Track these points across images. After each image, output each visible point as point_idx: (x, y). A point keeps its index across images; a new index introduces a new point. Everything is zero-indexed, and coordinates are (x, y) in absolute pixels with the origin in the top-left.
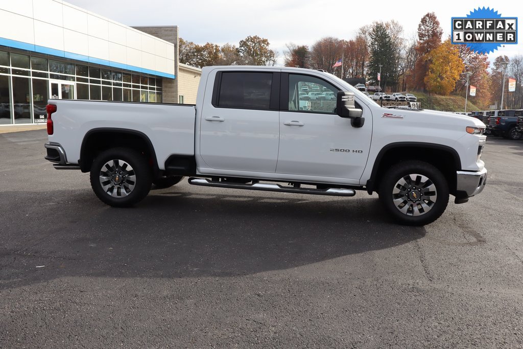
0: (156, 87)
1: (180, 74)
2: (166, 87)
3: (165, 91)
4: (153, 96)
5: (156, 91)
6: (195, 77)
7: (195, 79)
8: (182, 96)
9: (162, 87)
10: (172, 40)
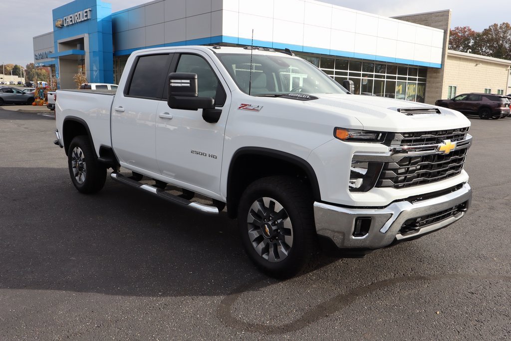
0: (417, 77)
1: (448, 62)
2: (431, 77)
3: (429, 82)
4: (412, 87)
5: (417, 82)
6: (477, 65)
7: (476, 67)
8: (455, 87)
9: (426, 76)
10: (442, 26)
